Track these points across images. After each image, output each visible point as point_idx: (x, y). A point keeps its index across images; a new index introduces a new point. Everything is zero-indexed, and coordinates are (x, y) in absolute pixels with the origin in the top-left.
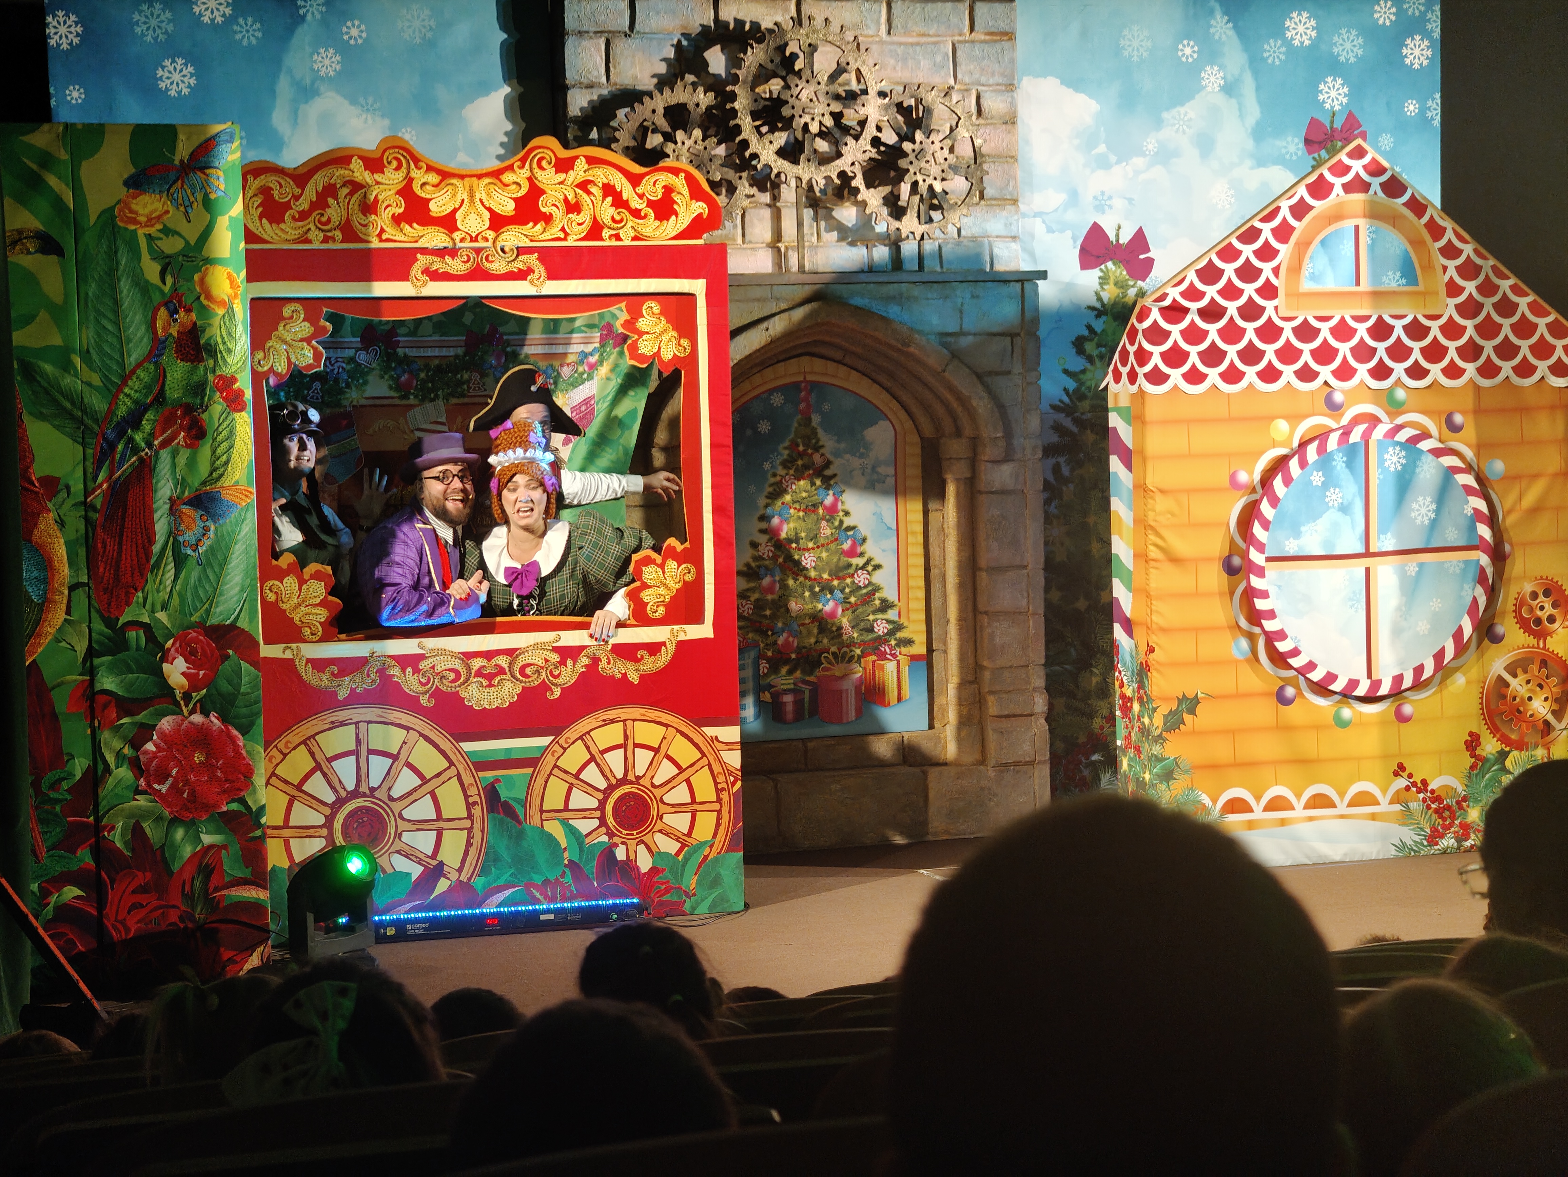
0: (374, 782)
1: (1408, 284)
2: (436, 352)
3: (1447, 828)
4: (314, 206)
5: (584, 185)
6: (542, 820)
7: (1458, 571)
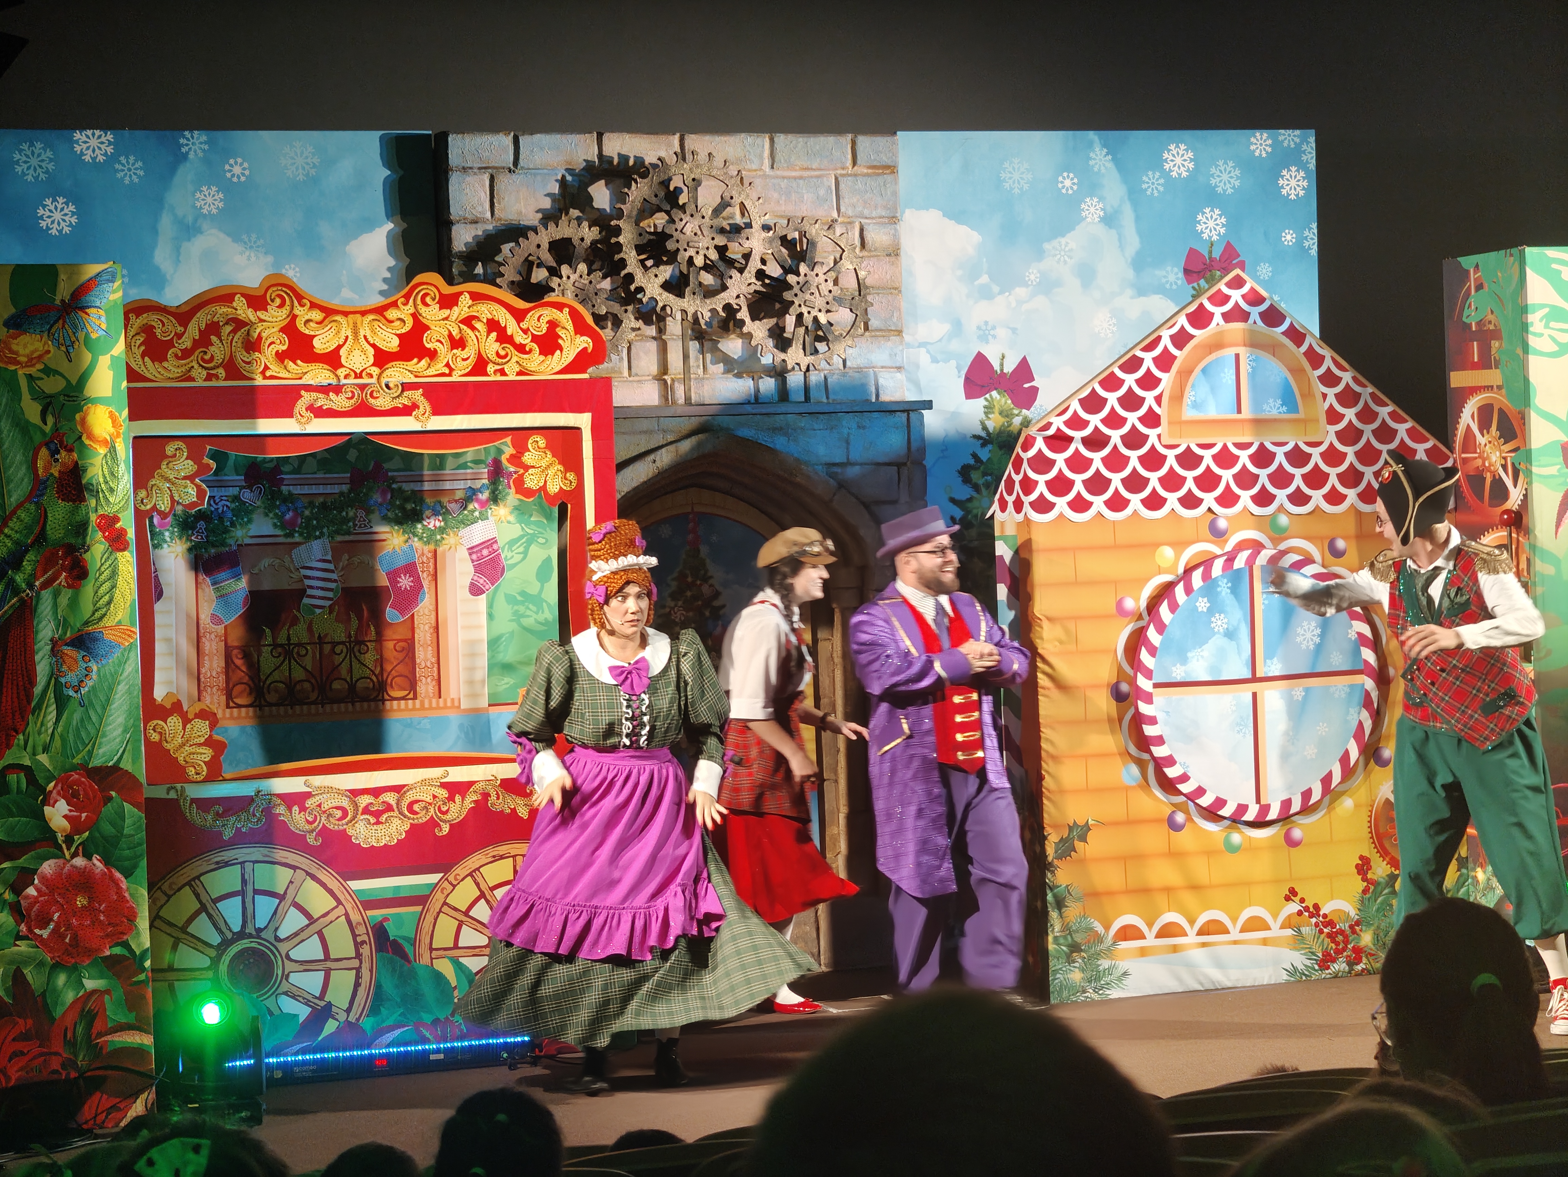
0: (261, 923)
1: (1289, 412)
2: (321, 490)
3: (1338, 952)
4: (196, 344)
5: (468, 321)
6: (432, 959)
7: (1343, 696)
